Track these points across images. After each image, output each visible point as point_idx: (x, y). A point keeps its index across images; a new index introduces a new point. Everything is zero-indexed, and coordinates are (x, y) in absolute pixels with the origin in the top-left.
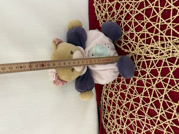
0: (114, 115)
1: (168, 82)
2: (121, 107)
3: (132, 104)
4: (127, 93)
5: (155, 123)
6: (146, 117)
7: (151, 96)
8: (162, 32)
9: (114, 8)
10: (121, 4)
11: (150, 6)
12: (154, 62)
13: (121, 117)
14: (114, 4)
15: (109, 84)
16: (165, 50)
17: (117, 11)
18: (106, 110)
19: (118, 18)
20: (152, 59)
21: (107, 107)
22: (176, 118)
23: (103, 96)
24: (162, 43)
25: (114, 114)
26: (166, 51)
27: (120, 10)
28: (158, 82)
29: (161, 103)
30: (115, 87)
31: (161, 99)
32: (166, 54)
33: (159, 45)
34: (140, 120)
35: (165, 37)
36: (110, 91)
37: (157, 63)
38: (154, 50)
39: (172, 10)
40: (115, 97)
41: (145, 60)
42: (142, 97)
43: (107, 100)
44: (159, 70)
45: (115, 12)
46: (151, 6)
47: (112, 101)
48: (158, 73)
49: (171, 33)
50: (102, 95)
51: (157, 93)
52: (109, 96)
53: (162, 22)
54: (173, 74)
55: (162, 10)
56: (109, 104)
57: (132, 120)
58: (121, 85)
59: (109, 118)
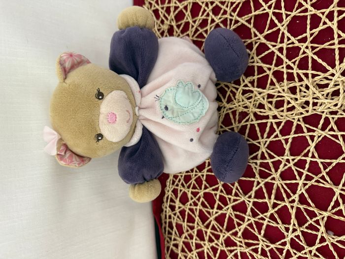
0: (192, 243)
1: (305, 168)
2: (205, 224)
3: (230, 218)
4: (218, 193)
5: (280, 256)
6: (261, 243)
7: (270, 198)
8: (290, 63)
9: (188, 14)
10: (203, 6)
11: (264, 10)
12: (275, 126)
13: (206, 247)
14: (187, 5)
15: (179, 175)
16: (299, 99)
17: (194, 20)
18: (174, 233)
19: (196, 35)
20: (271, 120)
21: (176, 226)
22: (324, 244)
23: (167, 201)
24: (292, 85)
25: (192, 241)
26: (299, 101)
27: (200, 18)
28: (284, 167)
29: (293, 212)
30: (193, 181)
31: (292, 205)
32: (301, 108)
33: (286, 90)
34: (247, 250)
35: (297, 73)
36: (181, 191)
37: (281, 127)
38: (274, 100)
39: (309, 18)
40: (192, 204)
41: (255, 122)
42: (252, 200)
43: (174, 210)
44: (287, 143)
45: (191, 22)
46: (267, 8)
47: (185, 211)
48: (285, 149)
49: (310, 65)
50: (165, 200)
51: (282, 191)
52: (181, 201)
53: (290, 42)
54: (316, 150)
55: (289, 18)
56: (180, 219)
57: (231, 251)
58: (205, 177)
59: (180, 248)
